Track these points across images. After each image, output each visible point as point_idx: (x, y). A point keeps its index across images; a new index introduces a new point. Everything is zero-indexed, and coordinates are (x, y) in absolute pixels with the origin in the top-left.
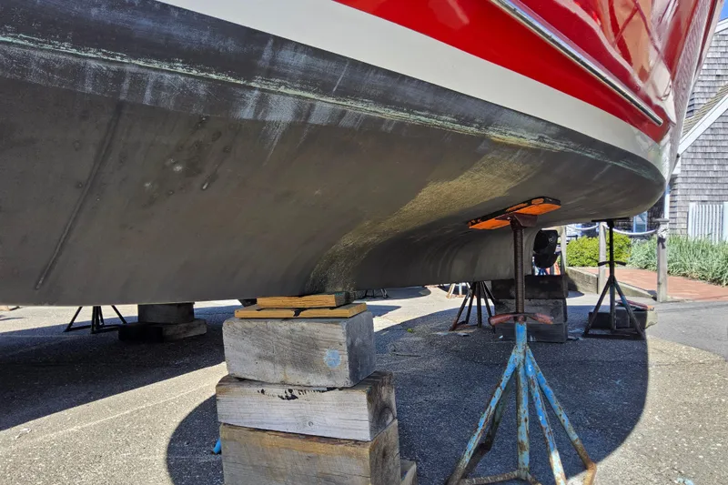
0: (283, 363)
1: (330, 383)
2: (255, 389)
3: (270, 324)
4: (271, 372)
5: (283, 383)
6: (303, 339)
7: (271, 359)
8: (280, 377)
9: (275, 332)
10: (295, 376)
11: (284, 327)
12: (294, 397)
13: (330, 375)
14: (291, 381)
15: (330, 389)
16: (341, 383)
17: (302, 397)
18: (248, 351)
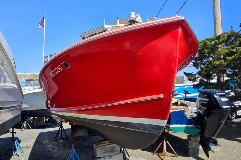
0: (109, 152)
1: (117, 153)
2: (103, 159)
3: (106, 146)
4: (106, 154)
5: (108, 156)
6: (113, 147)
7: (106, 152)
8: (108, 155)
9: (107, 147)
10: (111, 154)
11: (109, 146)
12: (110, 158)
13: (117, 152)
14: (110, 155)
15: (117, 154)
16: (119, 153)
17: (112, 157)
18: (102, 152)
